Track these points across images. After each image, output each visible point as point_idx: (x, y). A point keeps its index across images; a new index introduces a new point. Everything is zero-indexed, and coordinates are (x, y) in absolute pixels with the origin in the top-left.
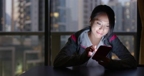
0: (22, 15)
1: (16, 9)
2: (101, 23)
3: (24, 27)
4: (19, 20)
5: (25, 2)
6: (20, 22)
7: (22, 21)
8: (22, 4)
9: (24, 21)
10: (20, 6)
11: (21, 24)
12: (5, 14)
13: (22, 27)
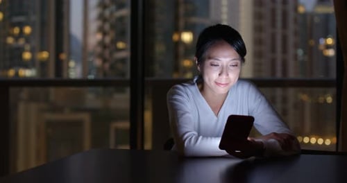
0: (108, 40)
1: (94, 26)
2: (218, 62)
3: (112, 67)
4: (99, 50)
5: (113, 7)
6: (101, 56)
7: (107, 53)
8: (107, 13)
9: (111, 54)
10: (102, 17)
11: (105, 61)
12: (70, 36)
13: (107, 66)
